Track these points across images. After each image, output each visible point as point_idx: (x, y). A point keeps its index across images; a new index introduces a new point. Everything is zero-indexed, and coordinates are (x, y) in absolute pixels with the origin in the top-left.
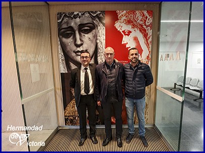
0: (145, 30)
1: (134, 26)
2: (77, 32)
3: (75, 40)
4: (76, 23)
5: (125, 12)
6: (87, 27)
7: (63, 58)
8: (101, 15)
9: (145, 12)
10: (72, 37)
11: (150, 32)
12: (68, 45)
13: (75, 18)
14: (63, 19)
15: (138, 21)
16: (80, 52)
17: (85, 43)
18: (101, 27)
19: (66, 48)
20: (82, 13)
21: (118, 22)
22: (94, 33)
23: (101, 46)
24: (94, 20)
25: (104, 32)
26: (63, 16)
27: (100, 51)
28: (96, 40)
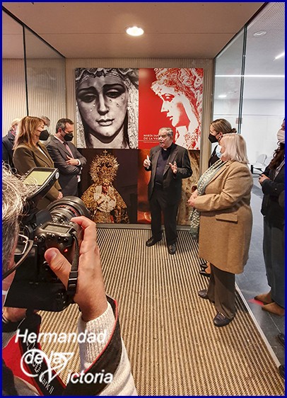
0: (193, 95)
1: (177, 89)
2: (101, 96)
3: (99, 106)
4: (99, 83)
5: (166, 70)
6: (115, 89)
7: (82, 129)
8: (133, 73)
9: (193, 71)
10: (94, 101)
11: (199, 97)
12: (89, 112)
13: (99, 76)
14: (82, 77)
15: (184, 82)
16: (105, 122)
17: (111, 110)
18: (133, 90)
19: (86, 115)
20: (108, 70)
21: (155, 83)
22: (124, 98)
23: (133, 115)
24: (124, 80)
25: (137, 96)
26: (82, 72)
27: (131, 120)
28: (126, 107)
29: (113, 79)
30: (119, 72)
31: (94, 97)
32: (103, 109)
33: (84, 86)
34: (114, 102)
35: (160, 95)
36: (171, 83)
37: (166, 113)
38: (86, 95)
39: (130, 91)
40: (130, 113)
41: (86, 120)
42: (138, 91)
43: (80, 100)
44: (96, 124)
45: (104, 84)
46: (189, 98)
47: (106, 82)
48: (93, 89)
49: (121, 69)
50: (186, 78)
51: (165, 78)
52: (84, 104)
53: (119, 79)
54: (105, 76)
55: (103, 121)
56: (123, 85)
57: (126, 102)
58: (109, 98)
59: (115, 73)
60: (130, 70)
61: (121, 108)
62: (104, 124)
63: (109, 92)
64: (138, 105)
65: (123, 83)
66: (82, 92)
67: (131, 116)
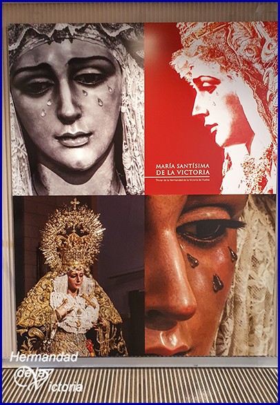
0: (259, 77)
1: (227, 65)
2: (64, 83)
3: (59, 105)
4: (60, 56)
5: (200, 25)
6: (94, 67)
7: (24, 153)
8: (133, 34)
9: (260, 28)
10: (49, 95)
12: (39, 118)
13: (59, 40)
14: (23, 43)
15: (240, 52)
16: (74, 137)
17: (85, 113)
18: (133, 69)
19: (33, 125)
20: (79, 28)
21: (179, 54)
22: (112, 87)
23: (133, 123)
24: (113, 49)
25: (141, 83)
26: (23, 33)
27: (128, 135)
28: (117, 107)
29: (90, 46)
30: (102, 32)
31: (48, 85)
32: (69, 110)
33: (28, 62)
34: (93, 97)
35: (190, 79)
36: (212, 54)
37: (202, 117)
38: (32, 81)
39: (126, 71)
40: (127, 119)
41: (32, 135)
42: (142, 71)
43: (18, 92)
44: (55, 144)
45: (71, 56)
46: (252, 84)
47: (73, 53)
48: (46, 69)
49: (107, 26)
50: (245, 42)
51: (199, 42)
52: (28, 102)
53: (102, 46)
54: (71, 39)
55: (68, 136)
56: (110, 60)
57: (117, 96)
58: (80, 88)
59: (92, 33)
60: (125, 28)
61: (106, 108)
62: (72, 142)
63: (80, 73)
64: (143, 102)
65: (110, 55)
66: (23, 74)
67: (129, 125)
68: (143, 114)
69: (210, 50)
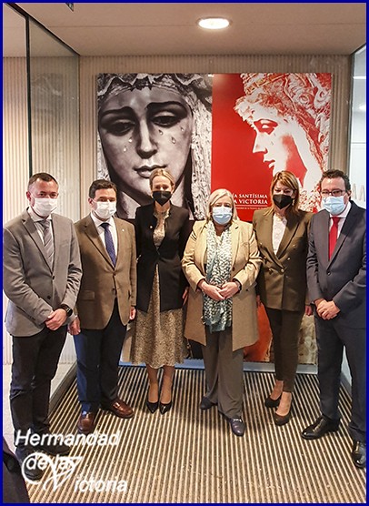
6: (169, 111)
8: (202, 83)
10: (130, 134)
11: (324, 125)
12: (122, 153)
13: (140, 88)
14: (110, 89)
16: (150, 170)
17: (161, 149)
18: (202, 112)
19: (116, 159)
20: (157, 77)
21: (242, 100)
22: (184, 128)
23: (202, 158)
24: (186, 95)
25: (209, 124)
26: (110, 82)
27: (197, 168)
28: (188, 144)
31: (129, 125)
34: (167, 136)
38: (116, 122)
40: (196, 154)
42: (210, 114)
45: (150, 102)
52: (112, 139)
56: (183, 104)
57: (188, 135)
60: (197, 77)
61: (179, 145)
62: (147, 174)
63: (157, 116)
64: (210, 140)
65: (183, 101)
66: (109, 116)
67: (197, 159)
68: (210, 151)
69: (269, 98)
